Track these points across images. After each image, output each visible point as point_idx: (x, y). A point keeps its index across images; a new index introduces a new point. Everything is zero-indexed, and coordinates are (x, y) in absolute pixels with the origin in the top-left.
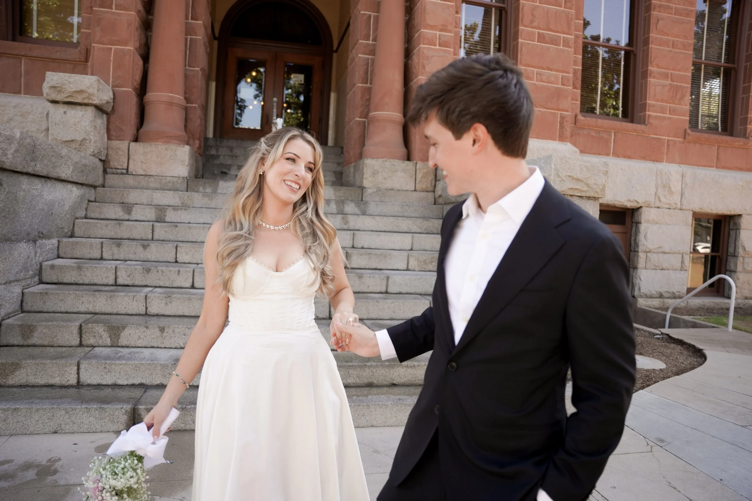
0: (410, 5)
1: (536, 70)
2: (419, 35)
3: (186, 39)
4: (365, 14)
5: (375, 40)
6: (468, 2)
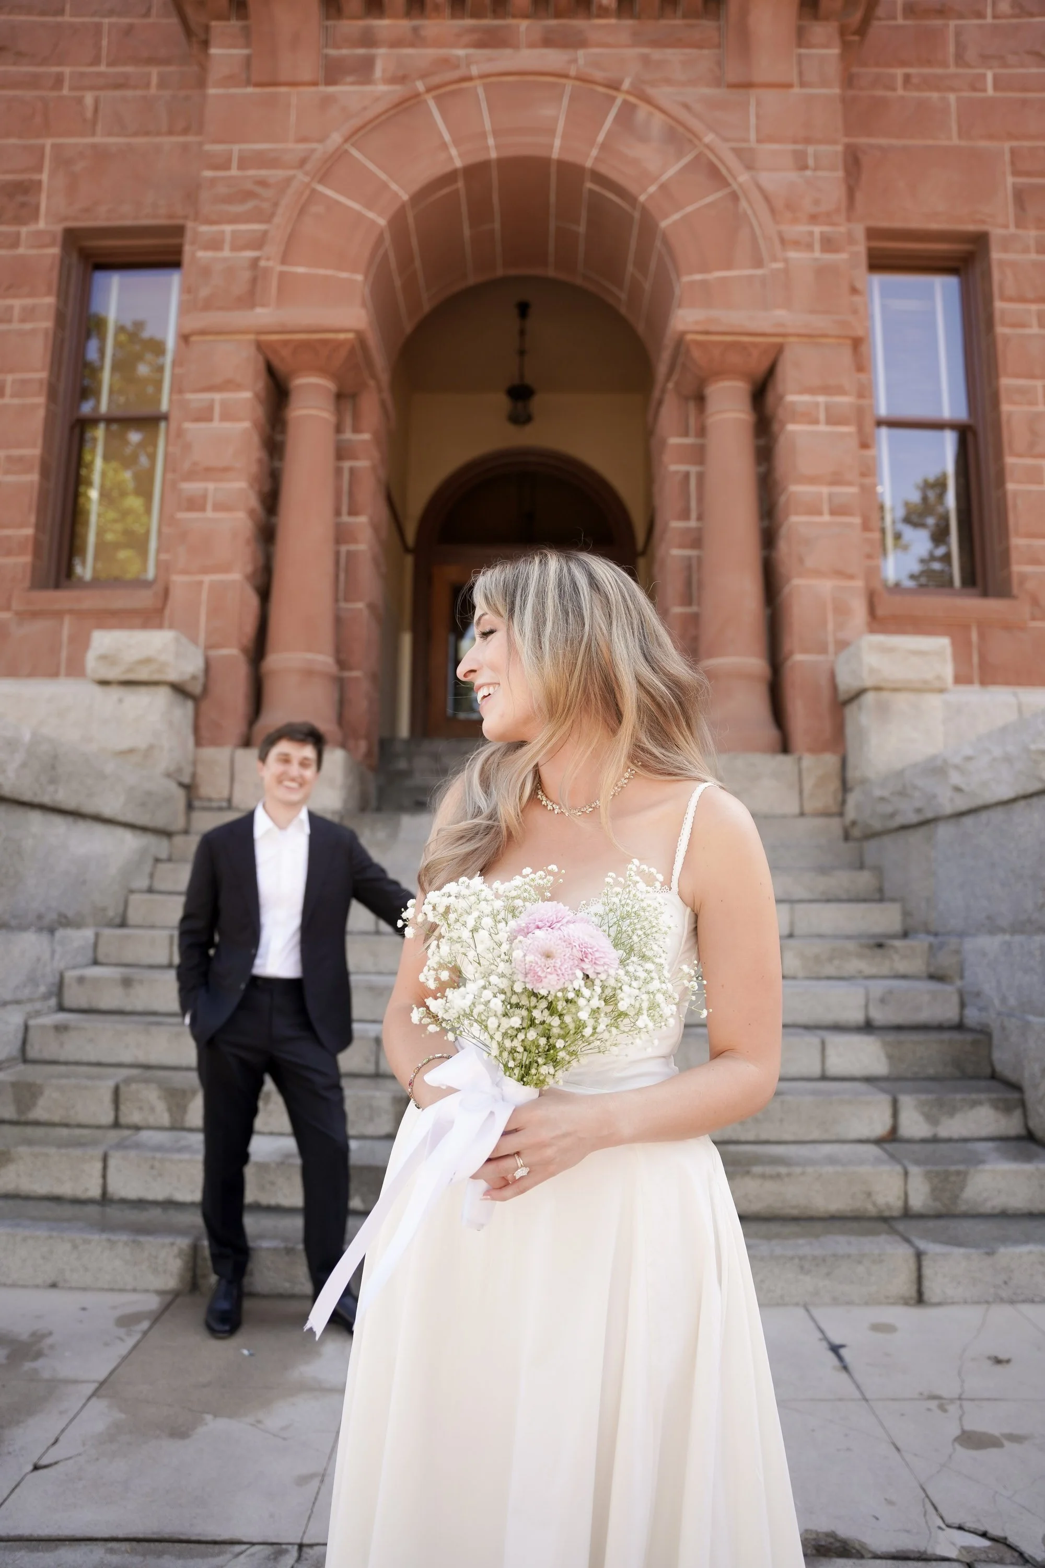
2: (788, 499)
3: (337, 554)
4: (677, 471)
5: (700, 518)
6: (893, 424)
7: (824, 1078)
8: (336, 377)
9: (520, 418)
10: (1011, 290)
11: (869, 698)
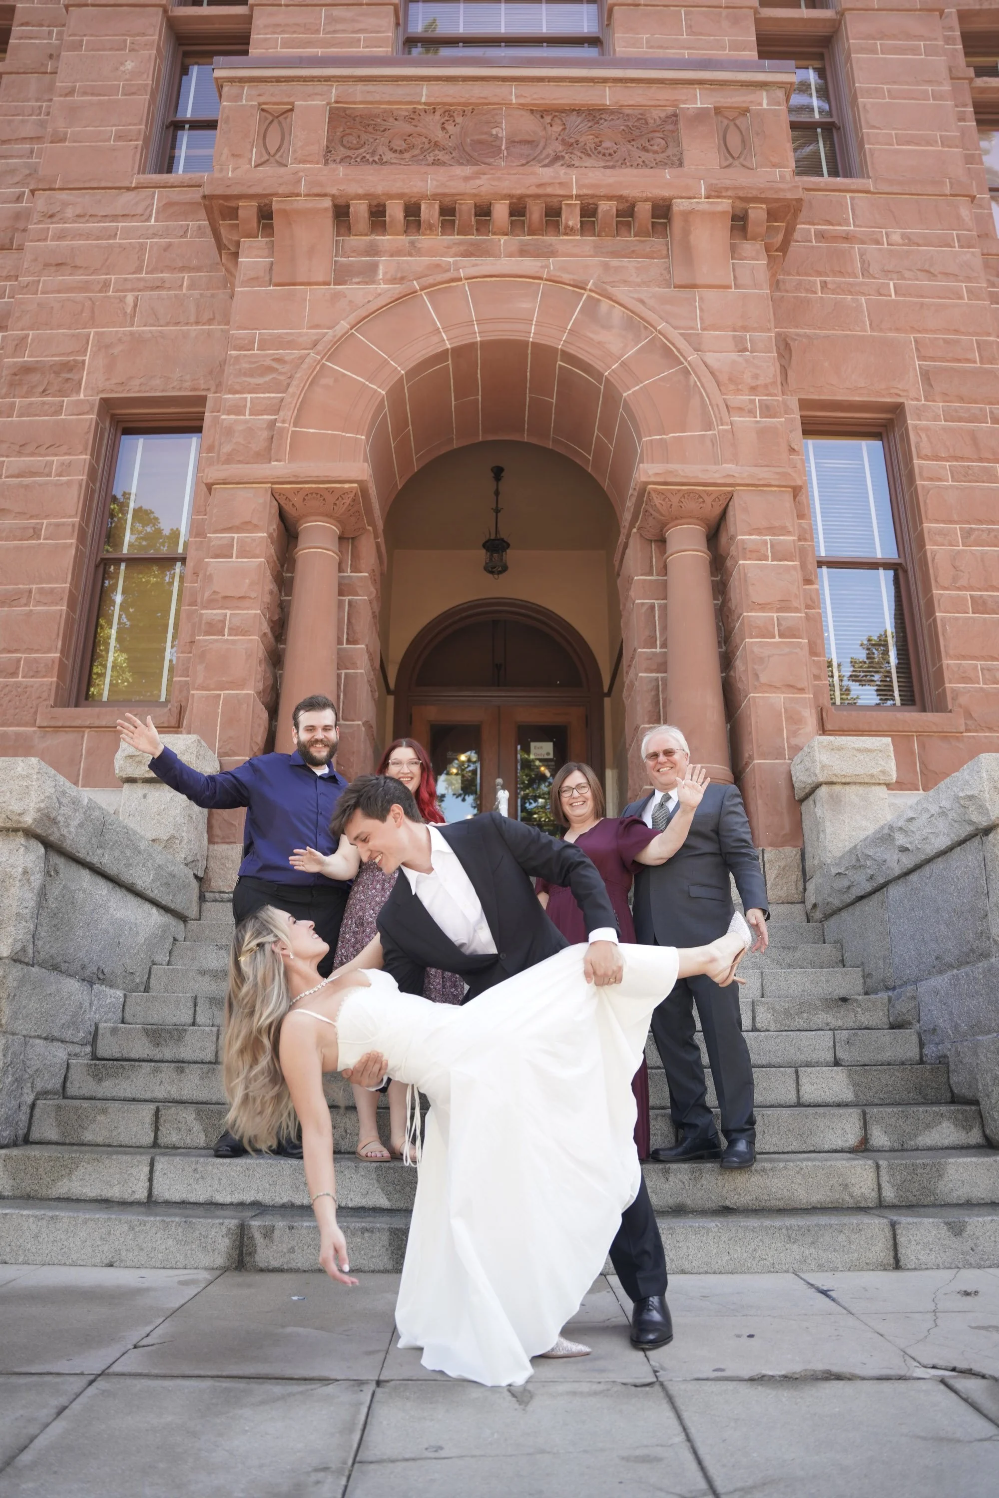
0: (721, 577)
1: (979, 663)
2: (742, 624)
3: (339, 676)
4: (643, 604)
5: (664, 645)
6: (832, 564)
7: (799, 1104)
8: (340, 521)
9: (496, 569)
10: (926, 450)
11: (823, 791)
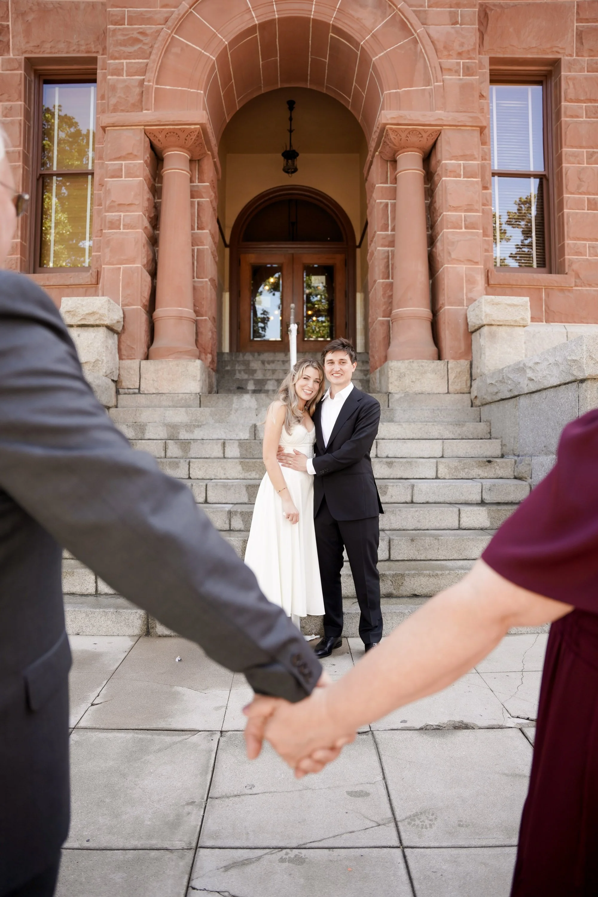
0: (431, 186)
1: (587, 243)
2: (442, 219)
3: (193, 250)
4: (381, 203)
5: (393, 230)
6: (501, 175)
7: (459, 529)
8: (190, 150)
9: (290, 170)
10: (571, 95)
11: (485, 329)
